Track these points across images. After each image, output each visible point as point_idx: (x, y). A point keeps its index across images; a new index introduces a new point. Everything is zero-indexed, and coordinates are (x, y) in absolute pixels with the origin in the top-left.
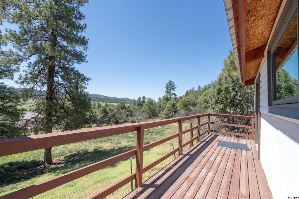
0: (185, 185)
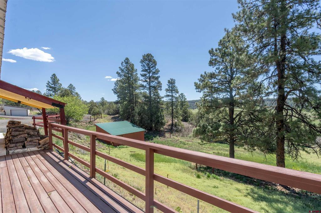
0: (44, 168)
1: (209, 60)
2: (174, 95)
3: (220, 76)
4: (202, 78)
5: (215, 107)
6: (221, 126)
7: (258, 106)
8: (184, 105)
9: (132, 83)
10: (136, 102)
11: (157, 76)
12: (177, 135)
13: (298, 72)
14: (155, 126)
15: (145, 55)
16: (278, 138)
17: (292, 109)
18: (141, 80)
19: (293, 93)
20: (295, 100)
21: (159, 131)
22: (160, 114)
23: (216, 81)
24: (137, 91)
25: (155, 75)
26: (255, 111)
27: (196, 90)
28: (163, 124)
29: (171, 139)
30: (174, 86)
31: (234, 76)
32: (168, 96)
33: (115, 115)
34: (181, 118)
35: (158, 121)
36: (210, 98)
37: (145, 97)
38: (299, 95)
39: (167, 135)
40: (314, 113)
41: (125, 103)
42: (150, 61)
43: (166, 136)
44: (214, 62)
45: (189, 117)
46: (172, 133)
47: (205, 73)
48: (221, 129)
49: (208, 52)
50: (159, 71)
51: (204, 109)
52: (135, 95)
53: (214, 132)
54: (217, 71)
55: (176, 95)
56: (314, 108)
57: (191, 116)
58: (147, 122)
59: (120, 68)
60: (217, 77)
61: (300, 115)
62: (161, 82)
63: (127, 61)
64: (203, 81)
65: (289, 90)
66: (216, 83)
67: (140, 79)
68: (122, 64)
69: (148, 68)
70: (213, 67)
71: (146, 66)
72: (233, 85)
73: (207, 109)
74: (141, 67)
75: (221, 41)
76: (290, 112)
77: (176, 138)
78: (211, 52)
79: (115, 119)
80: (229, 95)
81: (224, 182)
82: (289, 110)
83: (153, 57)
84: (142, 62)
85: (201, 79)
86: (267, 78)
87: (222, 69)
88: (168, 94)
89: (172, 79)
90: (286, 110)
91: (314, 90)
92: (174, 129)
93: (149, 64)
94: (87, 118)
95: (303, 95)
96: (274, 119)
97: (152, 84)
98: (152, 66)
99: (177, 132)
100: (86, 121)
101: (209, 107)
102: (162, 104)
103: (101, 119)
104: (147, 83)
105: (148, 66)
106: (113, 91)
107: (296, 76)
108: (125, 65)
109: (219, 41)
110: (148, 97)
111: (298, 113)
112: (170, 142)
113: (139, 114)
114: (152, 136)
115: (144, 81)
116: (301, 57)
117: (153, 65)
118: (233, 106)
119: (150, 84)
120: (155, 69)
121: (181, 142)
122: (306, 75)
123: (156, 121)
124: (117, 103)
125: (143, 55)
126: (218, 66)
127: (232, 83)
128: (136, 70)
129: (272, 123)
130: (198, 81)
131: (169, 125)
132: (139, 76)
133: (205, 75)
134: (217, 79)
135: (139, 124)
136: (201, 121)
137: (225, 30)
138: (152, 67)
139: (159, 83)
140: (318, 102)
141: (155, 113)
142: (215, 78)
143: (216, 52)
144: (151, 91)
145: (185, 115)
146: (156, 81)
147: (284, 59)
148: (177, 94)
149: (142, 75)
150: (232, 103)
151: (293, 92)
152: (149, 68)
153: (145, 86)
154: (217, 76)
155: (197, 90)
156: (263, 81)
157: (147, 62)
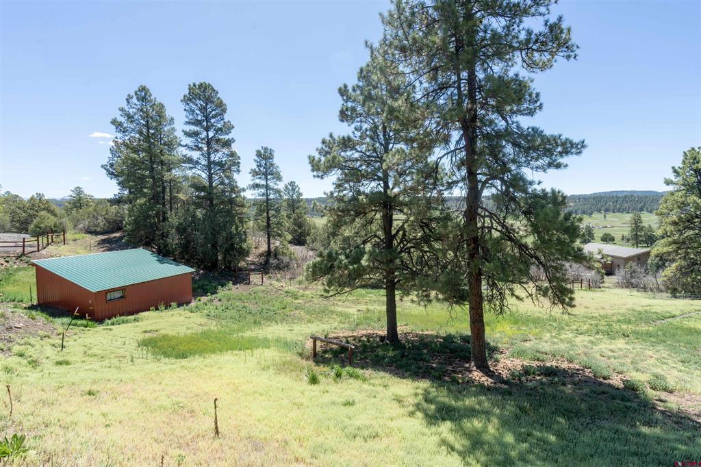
1: (340, 109)
2: (271, 184)
3: (364, 146)
4: (326, 147)
5: (354, 212)
6: (365, 253)
7: (436, 209)
8: (298, 208)
9: (161, 151)
10: (173, 199)
11: (226, 137)
12: (279, 276)
13: (497, 143)
14: (224, 258)
15: (195, 85)
16: (470, 274)
17: (491, 216)
18: (183, 146)
19: (491, 184)
20: (495, 197)
21: (234, 270)
22: (237, 229)
23: (357, 155)
24: (176, 172)
25: (223, 137)
26: (431, 220)
27: (312, 174)
28: (244, 253)
29: (263, 288)
30: (272, 165)
31: (391, 146)
32: (257, 186)
33: (112, 233)
34: (289, 237)
35: (232, 245)
36: (351, 194)
37: (198, 187)
38: (502, 187)
39: (255, 278)
40: (525, 222)
41: (142, 201)
42: (208, 100)
43: (251, 280)
44: (349, 113)
45: (309, 235)
46: (266, 273)
47: (331, 136)
48: (366, 260)
49: (337, 91)
50: (233, 127)
51: (331, 215)
52: (171, 181)
53: (351, 267)
54: (358, 134)
55: (275, 184)
56: (524, 213)
57: (312, 231)
58: (201, 248)
59: (122, 110)
60: (357, 147)
61: (505, 226)
62: (239, 154)
63: (143, 94)
64: (327, 153)
65: (485, 178)
66: (357, 160)
67: (182, 143)
68: (127, 100)
69: (204, 116)
70: (349, 125)
71: (198, 112)
72: (387, 164)
73: (338, 215)
74: (185, 113)
75: (362, 70)
76: (488, 220)
77: (277, 283)
78: (343, 92)
79: (111, 245)
80: (382, 185)
81: (370, 384)
82: (487, 216)
83: (217, 93)
84: (187, 100)
85: (322, 148)
86: (448, 153)
87: (366, 130)
88: (258, 181)
89: (266, 149)
90: (482, 216)
91: (522, 179)
92: (273, 264)
93: (205, 109)
94: (14, 244)
95: (507, 187)
96: (462, 235)
97: (216, 157)
98: (214, 113)
99: (280, 269)
100: (8, 252)
101: (342, 211)
102: (243, 206)
103: (63, 247)
104: (203, 155)
105: (203, 113)
106: (105, 171)
107: (495, 151)
108: (137, 103)
109: (359, 70)
110: (205, 187)
111: (500, 222)
112: (262, 295)
113: (181, 230)
114: (214, 285)
115: (192, 149)
116: (500, 118)
117: (218, 111)
118: (391, 208)
119: (209, 158)
120: (222, 122)
121: (287, 292)
122: (509, 149)
123: (225, 246)
124: (117, 201)
125: (190, 85)
126: (359, 124)
127: (385, 161)
128: (172, 119)
129: (459, 243)
130: (317, 153)
131: (261, 255)
132: (179, 134)
133: (331, 141)
134: (358, 151)
135: (181, 256)
136: (332, 243)
137: (366, 43)
138: (214, 117)
139: (233, 154)
140: (529, 201)
141: (224, 227)
142: (353, 148)
143: (353, 94)
144: (213, 174)
145: (300, 231)
146: (225, 151)
147: (474, 118)
148: (278, 182)
149: (188, 134)
150: (387, 204)
151: (490, 182)
152: (207, 118)
153: (197, 161)
154: (358, 144)
155: (315, 173)
156: (441, 158)
157: (199, 102)
